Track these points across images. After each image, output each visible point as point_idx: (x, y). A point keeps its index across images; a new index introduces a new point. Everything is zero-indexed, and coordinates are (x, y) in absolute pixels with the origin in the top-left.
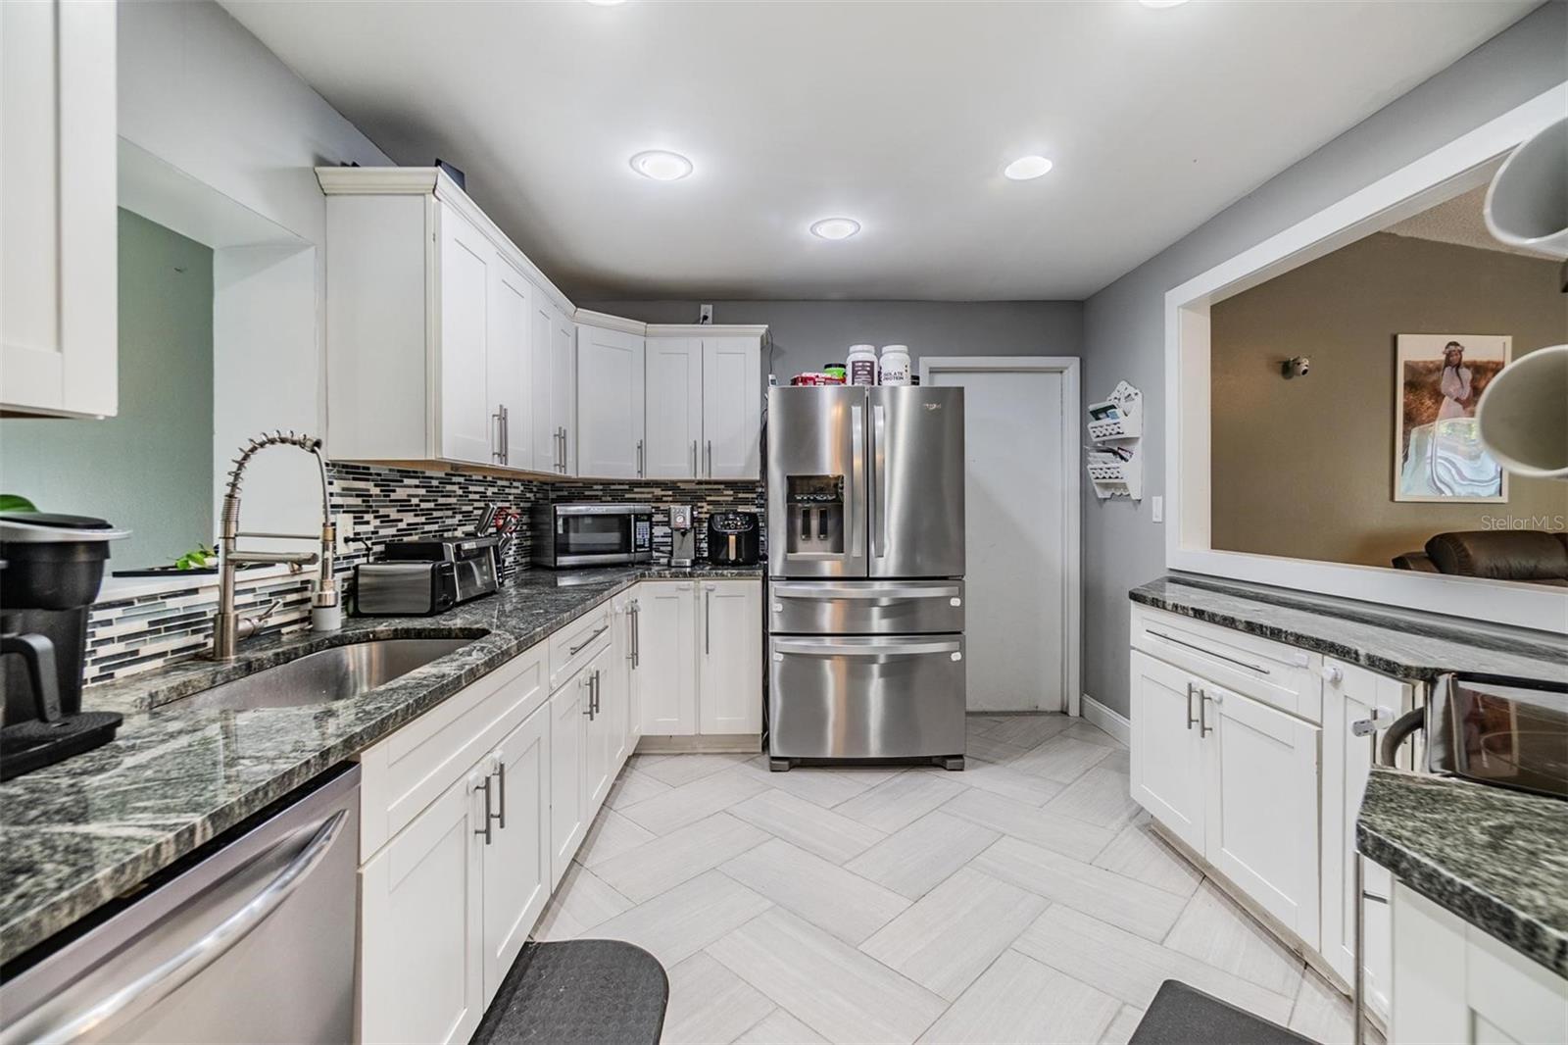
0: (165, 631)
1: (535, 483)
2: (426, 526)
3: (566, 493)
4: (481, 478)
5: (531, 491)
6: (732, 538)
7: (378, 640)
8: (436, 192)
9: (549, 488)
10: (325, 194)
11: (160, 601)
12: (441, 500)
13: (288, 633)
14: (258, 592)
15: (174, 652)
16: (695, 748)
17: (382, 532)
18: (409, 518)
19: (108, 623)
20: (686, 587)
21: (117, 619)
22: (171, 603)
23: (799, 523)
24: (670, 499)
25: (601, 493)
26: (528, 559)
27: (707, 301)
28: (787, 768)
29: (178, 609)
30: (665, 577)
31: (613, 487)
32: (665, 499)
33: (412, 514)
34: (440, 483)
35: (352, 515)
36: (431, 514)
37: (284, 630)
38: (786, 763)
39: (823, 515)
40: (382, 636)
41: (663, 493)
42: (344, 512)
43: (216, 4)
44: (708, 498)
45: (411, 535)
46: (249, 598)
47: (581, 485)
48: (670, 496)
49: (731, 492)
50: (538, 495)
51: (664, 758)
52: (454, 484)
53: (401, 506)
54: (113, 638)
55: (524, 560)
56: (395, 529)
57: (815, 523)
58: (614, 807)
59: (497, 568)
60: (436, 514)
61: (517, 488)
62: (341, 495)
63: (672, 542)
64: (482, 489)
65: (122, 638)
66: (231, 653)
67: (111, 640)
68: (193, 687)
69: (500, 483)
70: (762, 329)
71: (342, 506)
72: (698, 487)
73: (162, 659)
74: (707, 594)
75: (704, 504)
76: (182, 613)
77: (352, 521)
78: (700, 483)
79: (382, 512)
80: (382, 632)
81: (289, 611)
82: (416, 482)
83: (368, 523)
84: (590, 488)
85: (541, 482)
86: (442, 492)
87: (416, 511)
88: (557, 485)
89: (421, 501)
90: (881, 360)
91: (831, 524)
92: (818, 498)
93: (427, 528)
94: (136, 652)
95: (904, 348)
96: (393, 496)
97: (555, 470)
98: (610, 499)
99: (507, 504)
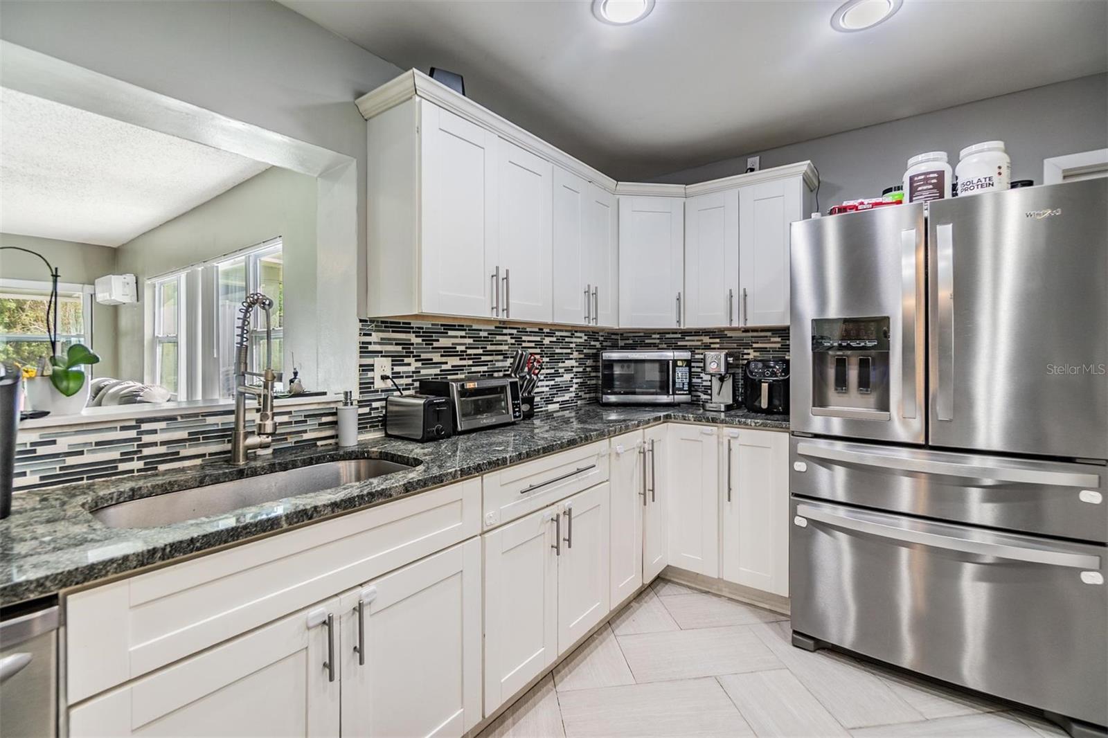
0: (203, 440)
1: (601, 334)
2: (473, 368)
3: (631, 342)
4: (537, 330)
5: (597, 340)
6: (765, 386)
7: (369, 458)
8: (418, 92)
9: (619, 337)
10: (366, 120)
11: (200, 418)
12: (489, 348)
13: (322, 446)
14: (293, 414)
15: (210, 454)
16: (721, 591)
17: (423, 372)
18: (455, 361)
19: (154, 432)
20: (709, 432)
21: (160, 429)
22: (210, 420)
23: (831, 373)
24: (718, 346)
25: (658, 341)
26: (592, 395)
27: (753, 154)
28: (812, 649)
29: (218, 424)
30: (689, 420)
31: (667, 336)
32: (712, 346)
33: (458, 358)
34: (489, 334)
35: (390, 359)
36: (480, 358)
37: (319, 443)
38: (811, 642)
39: (863, 364)
40: (373, 456)
41: (712, 341)
42: (382, 356)
43: (276, 2)
44: (755, 345)
45: (457, 374)
46: (285, 418)
47: (642, 334)
48: (717, 343)
49: (779, 339)
50: (605, 344)
51: (690, 591)
52: (506, 335)
53: (444, 352)
54: (157, 443)
55: (588, 396)
56: (439, 369)
57: (853, 374)
58: (617, 632)
59: (513, 404)
60: (483, 358)
61: (581, 337)
62: (379, 344)
63: (711, 386)
64: (538, 339)
65: (163, 443)
66: (241, 461)
67: (155, 444)
68: (179, 486)
69: (557, 334)
70: (804, 166)
71: (381, 352)
72: (744, 334)
73: (200, 459)
74: (729, 441)
75: (750, 351)
76: (220, 428)
77: (390, 363)
78: (746, 330)
79: (424, 356)
80: (373, 452)
81: (325, 429)
82: (463, 333)
83: (409, 364)
84: (650, 337)
85: (608, 333)
86: (493, 341)
87: (461, 356)
88: (625, 335)
89: (467, 348)
90: (958, 167)
91: (874, 375)
92: (853, 344)
93: (474, 369)
94: (178, 453)
95: (1000, 144)
96: (436, 344)
97: (585, 321)
98: (665, 346)
99: (569, 351)
